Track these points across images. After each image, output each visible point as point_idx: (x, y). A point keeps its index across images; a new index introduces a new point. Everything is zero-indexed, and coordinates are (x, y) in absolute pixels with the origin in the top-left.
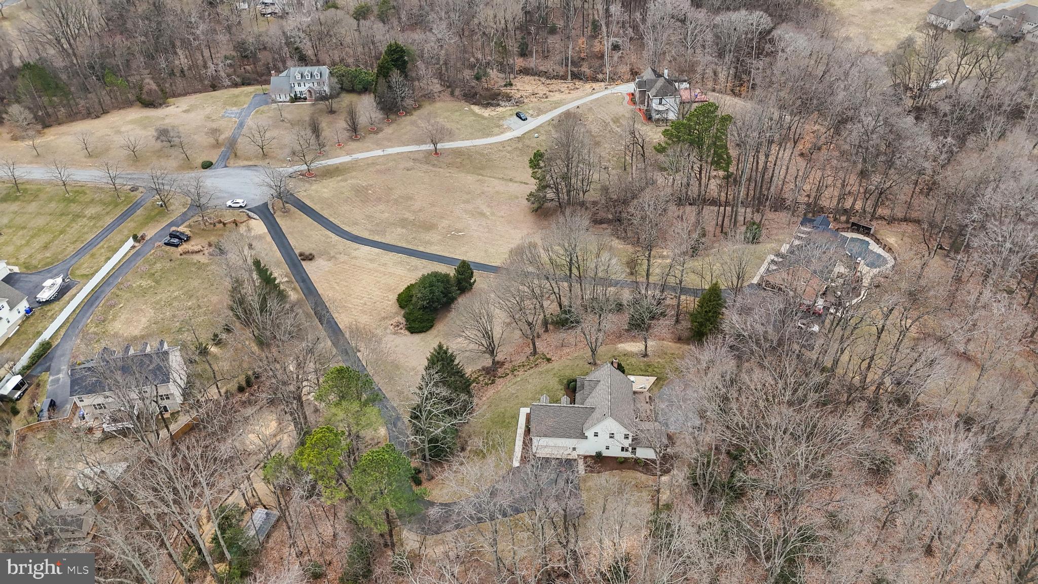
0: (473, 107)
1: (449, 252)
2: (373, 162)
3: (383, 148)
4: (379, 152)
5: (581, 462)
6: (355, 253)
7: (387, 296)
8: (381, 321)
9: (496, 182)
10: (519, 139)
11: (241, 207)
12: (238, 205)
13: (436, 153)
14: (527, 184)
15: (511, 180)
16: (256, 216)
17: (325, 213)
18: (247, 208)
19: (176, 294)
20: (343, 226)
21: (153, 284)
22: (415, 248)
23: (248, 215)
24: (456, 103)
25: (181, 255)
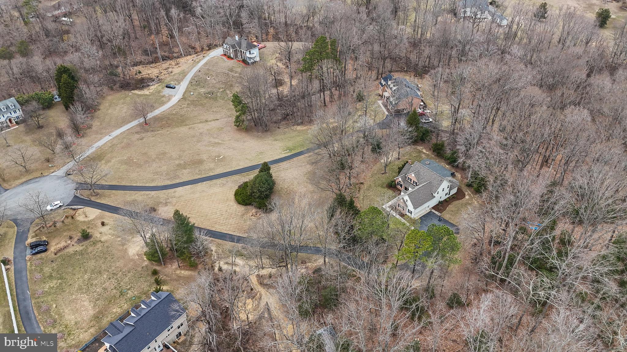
0: (133, 91)
1: (229, 168)
2: (112, 145)
3: (108, 134)
4: (107, 139)
5: (433, 211)
6: (177, 194)
7: (228, 205)
8: (242, 217)
9: (200, 125)
10: (184, 98)
11: (60, 206)
12: (58, 206)
13: (146, 124)
14: (218, 120)
15: (207, 121)
16: (79, 207)
17: (123, 183)
18: (66, 205)
19: (86, 277)
20: (147, 185)
21: (60, 281)
22: (208, 175)
23: (71, 209)
24: (120, 94)
25: (56, 254)
